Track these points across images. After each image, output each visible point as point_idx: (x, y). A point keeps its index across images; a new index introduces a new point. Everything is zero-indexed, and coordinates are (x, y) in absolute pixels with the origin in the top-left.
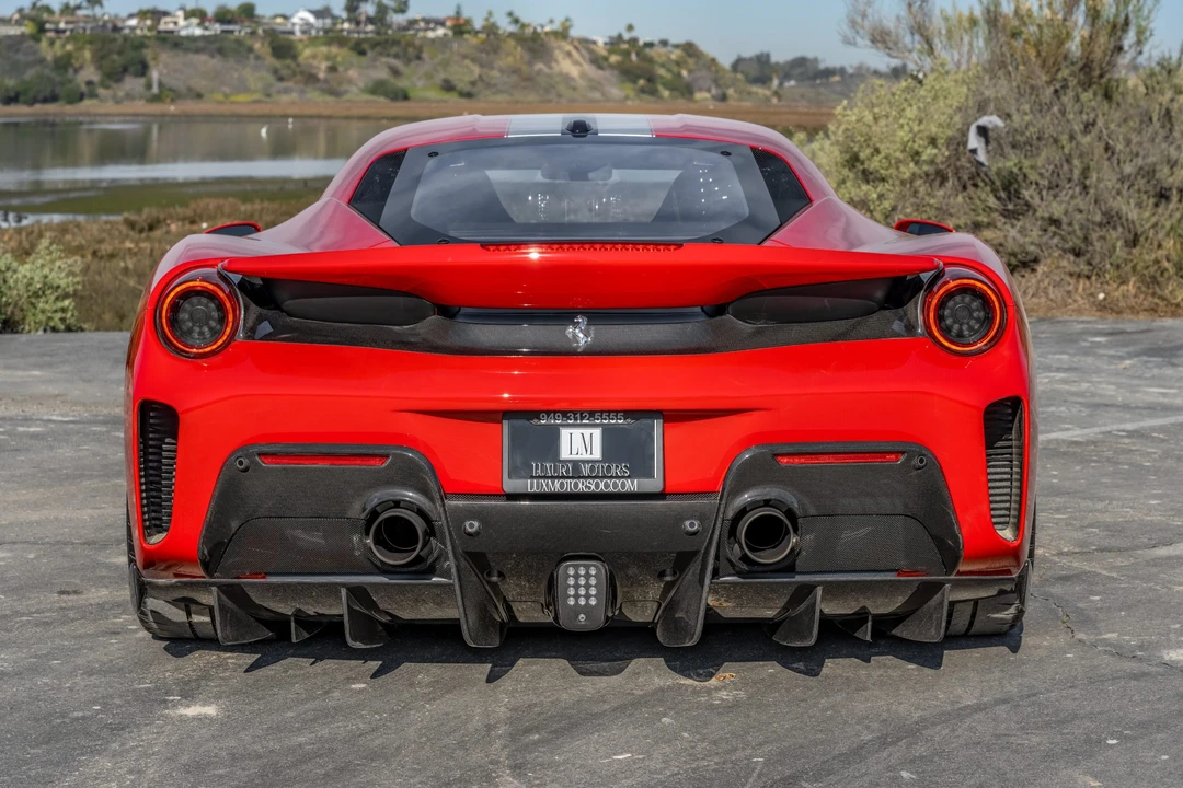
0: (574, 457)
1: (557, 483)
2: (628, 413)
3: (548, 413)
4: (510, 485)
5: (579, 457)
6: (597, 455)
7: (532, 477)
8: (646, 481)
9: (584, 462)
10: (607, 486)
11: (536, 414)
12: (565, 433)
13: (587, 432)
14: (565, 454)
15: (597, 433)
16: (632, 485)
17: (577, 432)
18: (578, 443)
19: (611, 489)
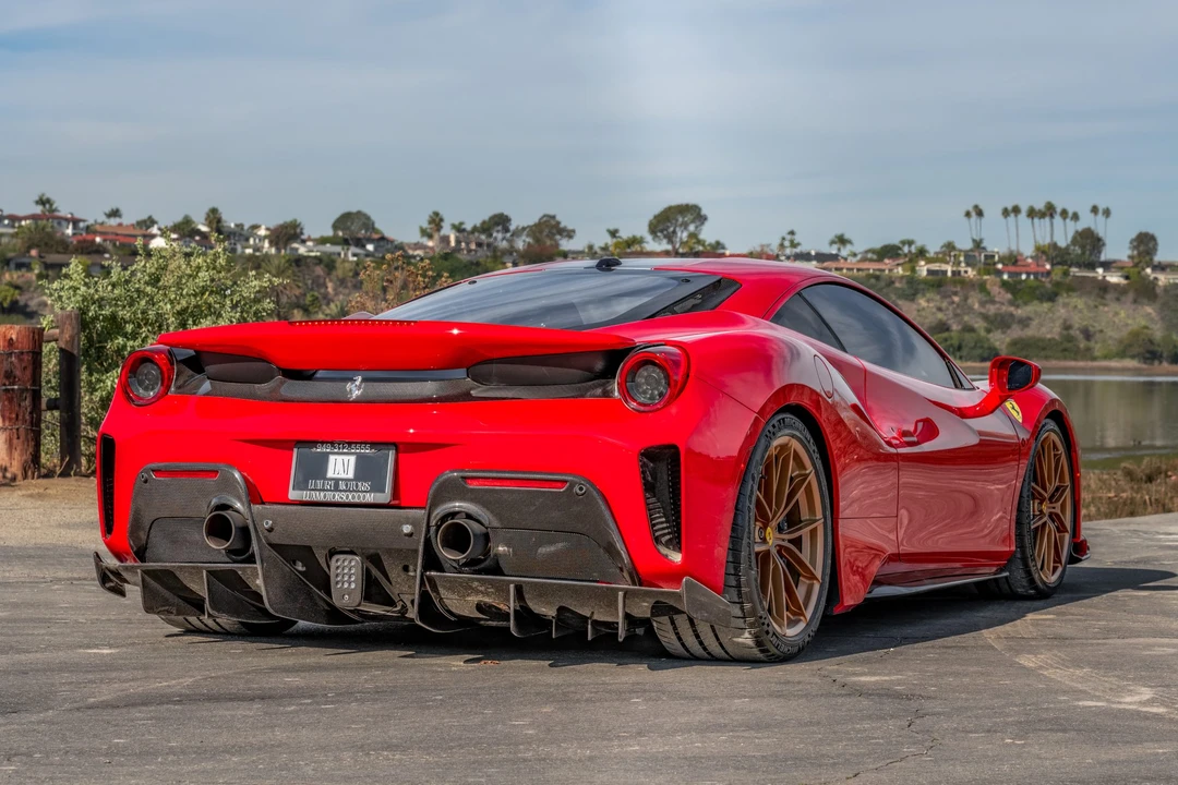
0: (336, 476)
1: (322, 494)
2: (373, 445)
3: (323, 443)
4: (293, 495)
5: (339, 476)
6: (351, 475)
7: (308, 490)
8: (378, 494)
9: (342, 480)
10: (353, 497)
11: (314, 443)
12: (332, 458)
13: (346, 458)
14: (330, 474)
15: (353, 459)
16: (370, 498)
17: (340, 458)
18: (339, 467)
19: (356, 500)
